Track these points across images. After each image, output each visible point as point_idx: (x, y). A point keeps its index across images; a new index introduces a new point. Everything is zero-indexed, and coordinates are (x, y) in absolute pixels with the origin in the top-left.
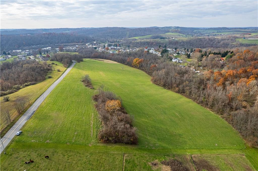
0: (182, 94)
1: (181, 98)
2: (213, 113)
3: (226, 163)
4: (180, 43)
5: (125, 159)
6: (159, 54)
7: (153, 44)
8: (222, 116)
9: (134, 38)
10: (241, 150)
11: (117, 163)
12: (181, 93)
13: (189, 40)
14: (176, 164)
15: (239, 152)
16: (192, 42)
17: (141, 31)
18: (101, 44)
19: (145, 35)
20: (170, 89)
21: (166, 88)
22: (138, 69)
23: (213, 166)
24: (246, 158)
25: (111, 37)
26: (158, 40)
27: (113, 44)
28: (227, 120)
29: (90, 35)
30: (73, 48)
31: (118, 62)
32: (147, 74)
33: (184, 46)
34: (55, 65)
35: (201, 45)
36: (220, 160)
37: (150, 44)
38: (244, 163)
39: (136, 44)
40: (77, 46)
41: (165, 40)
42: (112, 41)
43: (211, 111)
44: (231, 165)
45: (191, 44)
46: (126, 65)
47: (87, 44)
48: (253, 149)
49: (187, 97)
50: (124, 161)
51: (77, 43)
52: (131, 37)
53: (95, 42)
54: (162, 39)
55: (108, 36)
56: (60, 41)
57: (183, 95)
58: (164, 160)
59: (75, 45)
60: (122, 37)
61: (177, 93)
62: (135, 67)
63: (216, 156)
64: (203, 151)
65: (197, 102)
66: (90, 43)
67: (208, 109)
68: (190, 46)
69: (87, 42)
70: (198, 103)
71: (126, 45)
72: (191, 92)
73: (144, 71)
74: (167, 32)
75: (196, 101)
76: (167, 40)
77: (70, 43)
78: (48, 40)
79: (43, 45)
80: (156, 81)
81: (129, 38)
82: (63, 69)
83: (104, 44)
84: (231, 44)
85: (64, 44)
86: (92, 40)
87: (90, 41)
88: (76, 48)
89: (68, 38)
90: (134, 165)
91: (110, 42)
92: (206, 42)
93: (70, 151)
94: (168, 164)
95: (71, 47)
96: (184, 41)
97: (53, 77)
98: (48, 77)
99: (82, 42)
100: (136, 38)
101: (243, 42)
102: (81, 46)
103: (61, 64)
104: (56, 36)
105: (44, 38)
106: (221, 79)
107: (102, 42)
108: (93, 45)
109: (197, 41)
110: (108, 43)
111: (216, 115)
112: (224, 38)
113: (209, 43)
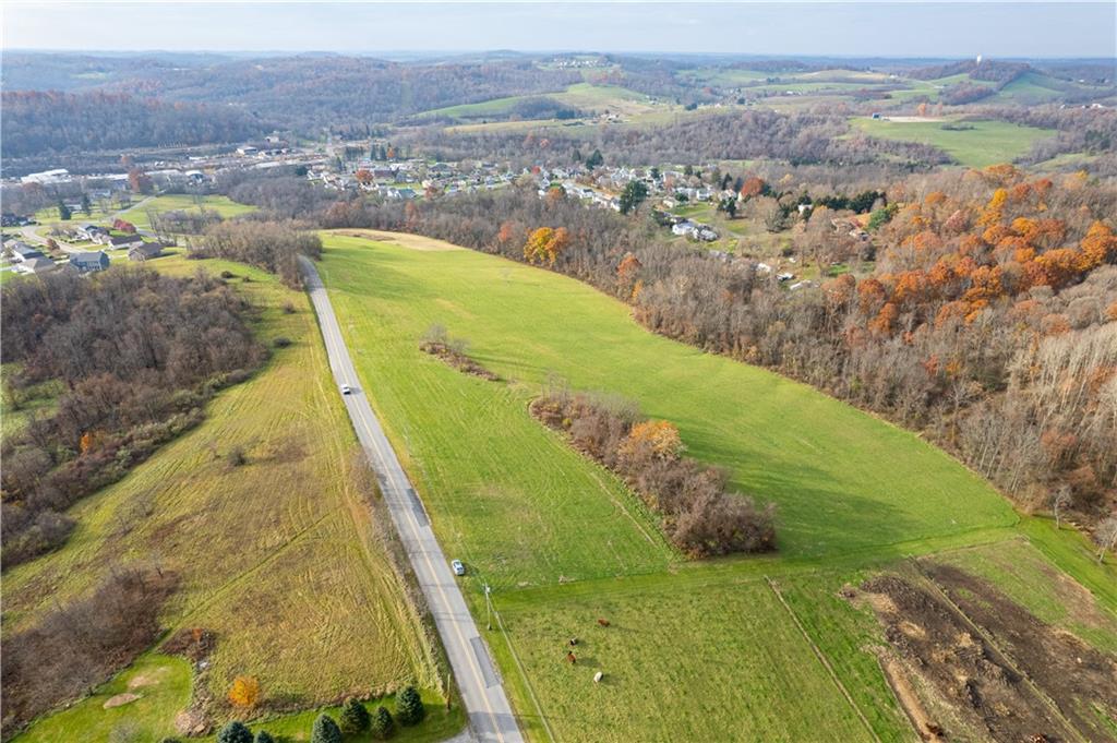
0: (772, 367)
1: (776, 383)
2: (893, 426)
3: (997, 565)
4: (648, 138)
5: (778, 593)
6: (605, 200)
7: (538, 145)
8: (923, 432)
9: (441, 112)
10: (1013, 526)
11: (769, 606)
12: (770, 365)
13: (679, 123)
14: (896, 586)
15: (1014, 535)
16: (692, 132)
17: (461, 78)
18: (303, 147)
19: (486, 100)
20: (722, 351)
21: (708, 348)
22: (553, 269)
23: (977, 578)
24: (1033, 546)
25: (337, 112)
26: (555, 125)
28: (941, 444)
29: (228, 98)
30: (188, 173)
31: (453, 243)
32: (601, 291)
33: (666, 149)
34: (240, 280)
35: (728, 144)
36: (982, 560)
37: (524, 144)
38: (1034, 559)
39: (464, 143)
40: (197, 160)
41: (581, 123)
42: (349, 130)
43: (886, 418)
44: (1011, 570)
45: (692, 143)
46: (495, 254)
47: (241, 151)
48: (1037, 521)
49: (789, 374)
50: (782, 599)
51: (190, 144)
52: (425, 110)
53: (275, 140)
54: (567, 122)
55: (321, 104)
56: (104, 134)
57: (776, 371)
58: (862, 581)
59: (186, 156)
60: (384, 111)
61: (754, 364)
62: (536, 262)
63: (970, 552)
64: (933, 542)
65: (832, 393)
66: (253, 143)
67: (872, 413)
68: (688, 149)
69: (242, 140)
70: (838, 398)
71: (427, 154)
72: (803, 361)
73: (582, 279)
74: (571, 83)
75: (827, 389)
76: (588, 122)
77: (156, 145)
78: (38, 130)
79: (14, 160)
80: (663, 323)
81: (422, 115)
82: (298, 299)
83: (320, 145)
84: (836, 138)
85: (130, 149)
86: (258, 128)
87: (251, 136)
88: (197, 172)
89: (137, 118)
90: (810, 608)
91: (341, 133)
92: (746, 131)
93: (641, 595)
94: (877, 589)
95: (170, 165)
96: (659, 129)
97: (291, 339)
98: (275, 341)
99: (213, 141)
100: (451, 112)
101: (877, 134)
102: (214, 157)
103: (264, 274)
104: (71, 111)
105: (14, 123)
106: (886, 306)
107: (304, 137)
108: (270, 154)
109: (710, 129)
110: (334, 139)
111: (904, 431)
112: (808, 115)
113: (758, 134)
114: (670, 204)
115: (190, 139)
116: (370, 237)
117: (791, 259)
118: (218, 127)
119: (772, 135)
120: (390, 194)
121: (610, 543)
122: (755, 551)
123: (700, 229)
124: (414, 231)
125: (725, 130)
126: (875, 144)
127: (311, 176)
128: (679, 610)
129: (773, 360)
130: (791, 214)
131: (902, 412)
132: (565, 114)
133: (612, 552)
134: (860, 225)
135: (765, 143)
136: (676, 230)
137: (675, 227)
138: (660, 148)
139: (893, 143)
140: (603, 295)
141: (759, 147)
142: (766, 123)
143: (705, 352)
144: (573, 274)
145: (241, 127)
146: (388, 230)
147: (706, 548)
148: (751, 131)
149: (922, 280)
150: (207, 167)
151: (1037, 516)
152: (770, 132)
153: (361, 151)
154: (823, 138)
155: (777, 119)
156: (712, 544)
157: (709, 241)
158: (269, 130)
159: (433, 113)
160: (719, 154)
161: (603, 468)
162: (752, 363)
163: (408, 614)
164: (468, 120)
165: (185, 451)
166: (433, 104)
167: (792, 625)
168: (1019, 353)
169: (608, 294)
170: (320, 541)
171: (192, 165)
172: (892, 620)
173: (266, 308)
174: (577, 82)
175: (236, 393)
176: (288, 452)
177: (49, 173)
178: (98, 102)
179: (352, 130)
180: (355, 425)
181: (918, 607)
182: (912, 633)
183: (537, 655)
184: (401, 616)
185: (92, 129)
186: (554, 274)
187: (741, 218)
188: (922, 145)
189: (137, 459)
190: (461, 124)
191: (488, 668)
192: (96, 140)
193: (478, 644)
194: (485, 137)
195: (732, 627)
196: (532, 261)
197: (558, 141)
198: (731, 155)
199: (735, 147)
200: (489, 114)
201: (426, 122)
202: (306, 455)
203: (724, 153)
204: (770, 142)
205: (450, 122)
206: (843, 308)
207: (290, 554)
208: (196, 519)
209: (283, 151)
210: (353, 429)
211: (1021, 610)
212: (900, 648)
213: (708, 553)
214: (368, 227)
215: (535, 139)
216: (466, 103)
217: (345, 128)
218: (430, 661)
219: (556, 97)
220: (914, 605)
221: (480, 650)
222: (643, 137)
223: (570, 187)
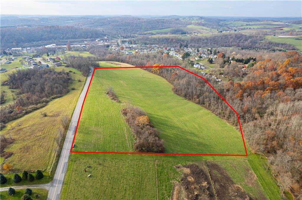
0: (202, 105)
1: (201, 109)
2: (229, 124)
3: (232, 165)
4: (203, 40)
5: (156, 164)
6: (179, 57)
8: (236, 127)
9: (151, 32)
11: (151, 166)
12: (202, 104)
13: (213, 36)
14: (194, 167)
15: (244, 158)
16: (216, 39)
17: (158, 23)
18: (113, 40)
19: (163, 29)
20: (191, 99)
21: (187, 98)
23: (222, 168)
24: (248, 162)
25: (124, 31)
26: (179, 36)
27: (127, 40)
29: (99, 27)
30: (82, 46)
33: (208, 43)
34: (73, 73)
35: (226, 42)
37: (169, 41)
38: (245, 165)
39: (153, 40)
40: (86, 42)
41: (186, 36)
42: (126, 36)
43: (228, 122)
44: (235, 167)
45: (216, 42)
46: (145, 70)
47: (97, 40)
49: (206, 108)
50: (156, 165)
52: (147, 31)
53: (106, 38)
54: (183, 35)
55: (120, 29)
56: (66, 36)
58: (185, 164)
59: (83, 41)
60: (136, 31)
62: (155, 73)
63: (226, 161)
65: (215, 114)
66: (100, 38)
67: (225, 120)
68: (214, 44)
69: (97, 38)
71: (142, 42)
72: (210, 104)
73: (164, 78)
74: (188, 25)
75: (214, 112)
76: (189, 35)
77: (77, 39)
78: (51, 35)
79: (45, 42)
80: (177, 91)
81: (146, 32)
82: (83, 78)
83: (117, 40)
84: (259, 42)
85: (71, 40)
86: (102, 35)
87: (100, 37)
88: (84, 45)
89: (74, 32)
90: (163, 168)
91: (123, 36)
92: (232, 39)
93: (116, 159)
94: (187, 167)
95: (79, 43)
96: (207, 38)
97: (76, 88)
98: (71, 88)
99: (91, 38)
100: (154, 32)
101: (273, 41)
102: (90, 42)
103: (79, 72)
104: (59, 30)
105: (47, 33)
106: (240, 91)
107: (113, 37)
108: (104, 41)
109: (222, 38)
110: (121, 38)
111: (231, 126)
112: (253, 35)
113: (236, 40)
114: (197, 59)
115: (85, 37)
116: (115, 63)
117: (222, 76)
118: (92, 34)
119: (240, 41)
120: (126, 53)
121: (116, 145)
122: (157, 152)
123: (201, 66)
124: (127, 63)
125: (226, 39)
126: (272, 44)
127: (110, 47)
128: (123, 164)
130: (226, 63)
132: (183, 33)
133: (115, 147)
134: (245, 67)
135: (237, 43)
136: (195, 66)
138: (206, 43)
139: (277, 43)
141: (235, 44)
142: (239, 37)
143: (185, 100)
144: (162, 76)
145: (98, 34)
146: (121, 62)
147: (142, 149)
148: (234, 39)
149: (254, 84)
150: (87, 44)
151: (256, 154)
152: (240, 39)
153: (126, 41)
154: (255, 42)
155: (242, 36)
156: (144, 149)
158: (105, 35)
159: (149, 32)
160: (223, 45)
161: (129, 126)
162: (197, 103)
163: (54, 155)
164: (157, 34)
165: (37, 113)
166: (149, 30)
167: (154, 172)
169: (169, 82)
170: (48, 136)
171: (84, 44)
172: (186, 175)
173: (75, 80)
174: (190, 24)
175: (56, 100)
176: (56, 115)
177: (51, 45)
178: (66, 28)
179: (127, 36)
181: (197, 173)
182: (190, 180)
183: (78, 168)
184: (53, 155)
185: (63, 35)
186: (158, 76)
187: (213, 63)
188: (287, 44)
189: (27, 113)
190: (155, 35)
191: (65, 169)
192: (64, 37)
193: (66, 164)
194: (159, 39)
195: (135, 170)
197: (178, 40)
198: (227, 46)
199: (228, 44)
200: (163, 32)
201: (145, 34)
202: (59, 116)
203: (225, 45)
204: (239, 42)
205: (152, 34)
207: (40, 138)
208: (27, 128)
209: (107, 41)
210: (74, 111)
211: (229, 178)
212: (183, 183)
213: (142, 151)
214: (117, 61)
215: (172, 40)
216: (158, 29)
217: (124, 35)
218: (52, 165)
219: (182, 28)
220: (196, 173)
222: (202, 40)
223: (171, 53)
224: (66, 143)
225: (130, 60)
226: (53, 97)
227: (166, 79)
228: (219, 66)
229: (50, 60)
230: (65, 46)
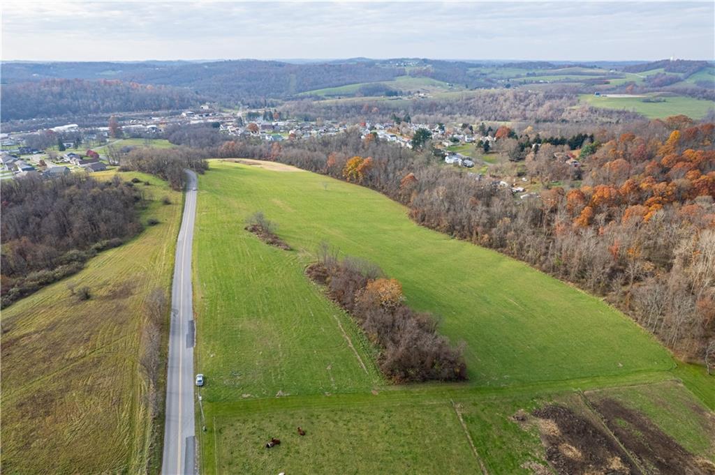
0: (499, 249)
1: (500, 260)
2: (583, 292)
3: (653, 401)
4: (443, 107)
5: (460, 415)
6: (404, 142)
7: (371, 112)
8: (606, 298)
9: (313, 92)
10: (669, 371)
11: (449, 425)
12: (498, 248)
13: (464, 98)
14: (562, 414)
15: (669, 377)
16: (472, 104)
17: (328, 72)
18: (224, 112)
19: (342, 85)
20: (465, 238)
21: (455, 236)
22: (361, 184)
23: (633, 410)
24: (685, 387)
25: (249, 92)
26: (384, 99)
27: (261, 111)
28: (618, 307)
29: (186, 84)
30: (148, 127)
31: (299, 168)
32: (390, 198)
33: (454, 114)
34: (143, 184)
35: (496, 111)
36: (640, 395)
37: (362, 111)
38: (685, 398)
39: (324, 110)
40: (156, 119)
41: (401, 99)
42: (254, 103)
43: (579, 287)
44: (664, 405)
45: (472, 110)
46: (324, 174)
47: (184, 114)
48: (692, 368)
49: (511, 254)
50: (462, 420)
51: (153, 110)
52: (304, 91)
53: (206, 107)
54: (392, 98)
55: (239, 87)
56: (103, 104)
57: (502, 252)
58: (534, 408)
59: (150, 116)
60: (278, 91)
61: (486, 247)
62: (351, 180)
63: (631, 389)
64: (601, 380)
65: (540, 269)
66: (192, 109)
67: (569, 283)
69: (185, 108)
70: (544, 271)
71: (298, 116)
72: (521, 245)
73: (379, 191)
74: (398, 76)
75: (537, 265)
76: (405, 98)
77: (133, 111)
78: (65, 102)
79: (48, 119)
80: (426, 218)
81: (300, 94)
82: (175, 196)
83: (234, 112)
84: (569, 108)
85: (116, 113)
86: (197, 101)
87: (191, 105)
88: (155, 126)
89: (124, 95)
90: (485, 426)
91: (248, 104)
92: (508, 103)
93: (342, 410)
94: (546, 415)
95: (140, 122)
96: (451, 102)
97: (160, 220)
98: (148, 221)
99: (169, 108)
100: (320, 92)
101: (597, 105)
102: (167, 118)
103: (160, 181)
104: (85, 90)
105: (51, 97)
106: (586, 208)
107: (225, 106)
108: (202, 116)
109: (484, 102)
110: (243, 108)
111: (591, 296)
112: (550, 94)
113: (516, 105)
114: (447, 144)
115: (154, 107)
116: (245, 163)
117: (524, 179)
118: (172, 100)
119: (526, 106)
120: (267, 138)
121: (329, 368)
122: (448, 380)
123: (463, 160)
124: (276, 160)
125: (494, 103)
126: (596, 111)
127: (222, 128)
128: (370, 424)
129: (499, 245)
130: (525, 149)
131: (591, 283)
132: (392, 93)
133: (328, 375)
134: (574, 157)
135: (520, 111)
136: (447, 160)
137: (447, 158)
138: (451, 114)
139: (608, 111)
140: (391, 201)
141: (516, 113)
142: (522, 98)
143: (452, 238)
144: (374, 187)
145: (186, 100)
146: (259, 159)
147: (407, 375)
148: (512, 103)
149: (614, 191)
150: (161, 124)
151: (691, 363)
152: (525, 103)
153: (257, 115)
154: (560, 108)
155: (529, 96)
156: (411, 372)
157: (469, 167)
158: (203, 102)
159: (308, 93)
160: (490, 118)
161: (344, 312)
162: (485, 246)
163: (145, 415)
164: (329, 97)
165: (59, 290)
166: (309, 87)
167: (465, 442)
168: (684, 242)
169: (395, 200)
170: (110, 355)
171: (152, 122)
172: (554, 442)
173: (153, 201)
174: (402, 75)
175: (110, 253)
176: (121, 292)
177: (66, 127)
178: (103, 85)
179: (256, 103)
180: (175, 276)
181: (579, 433)
182: (570, 454)
183: (235, 454)
184: (139, 416)
185: (97, 102)
186: (361, 187)
187: (493, 153)
188: (629, 112)
189: (23, 294)
190: (325, 99)
191: (191, 462)
192: (98, 108)
193: (191, 442)
194: (337, 107)
195: (412, 440)
196: (348, 179)
197: (384, 109)
198: (498, 118)
199: (500, 114)
200: (343, 93)
201: (302, 98)
202: (132, 294)
203: (493, 116)
204: (524, 110)
205: (318, 98)
206: (554, 210)
207: (83, 364)
208: (34, 336)
209: (210, 114)
210: (172, 278)
211: (669, 440)
212: (556, 466)
213: (408, 379)
214: (247, 157)
215: (370, 108)
216: (329, 87)
217: (251, 101)
218: (146, 454)
219: (387, 83)
220: (575, 431)
221: (191, 447)
222: (439, 107)
223: (381, 134)
224: (174, 375)
225: (281, 153)
226: (98, 245)
227: (385, 193)
228: (508, 158)
229: (71, 158)
230: (107, 129)
